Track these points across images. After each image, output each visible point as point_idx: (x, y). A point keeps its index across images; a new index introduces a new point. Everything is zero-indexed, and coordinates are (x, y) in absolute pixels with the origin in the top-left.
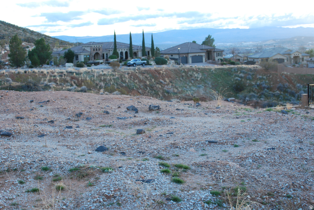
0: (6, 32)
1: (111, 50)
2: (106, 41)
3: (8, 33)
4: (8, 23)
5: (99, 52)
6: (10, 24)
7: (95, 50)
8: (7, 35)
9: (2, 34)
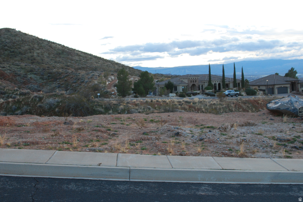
0: (98, 64)
1: (206, 82)
3: (100, 65)
4: (94, 56)
5: (195, 84)
6: (96, 56)
7: (192, 81)
8: (99, 67)
9: (95, 66)
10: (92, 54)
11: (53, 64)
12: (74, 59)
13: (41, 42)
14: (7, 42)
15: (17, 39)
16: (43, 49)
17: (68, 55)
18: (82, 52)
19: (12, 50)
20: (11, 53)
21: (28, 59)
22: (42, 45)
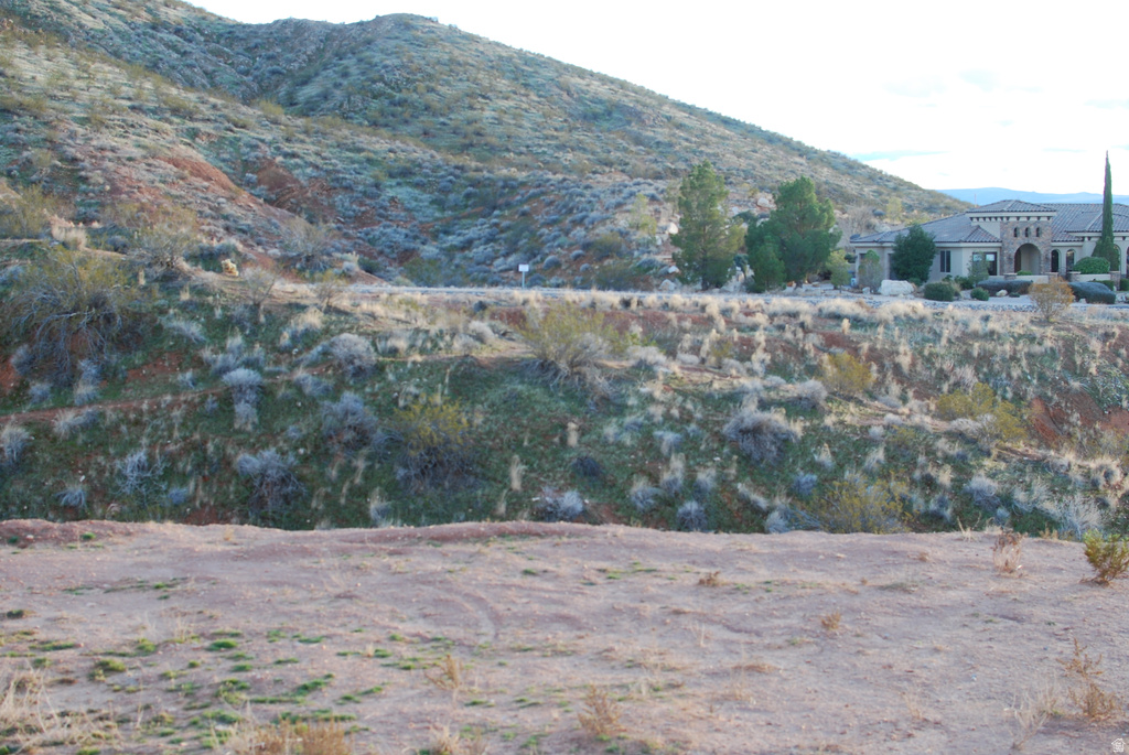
0: (742, 160)
1: (1089, 238)
3: (748, 165)
5: (1035, 244)
7: (1021, 232)
8: (744, 171)
11: (550, 152)
12: (647, 137)
13: (530, 69)
14: (385, 67)
15: (433, 55)
16: (527, 96)
17: (629, 123)
18: (691, 110)
19: (398, 96)
20: (392, 108)
21: (454, 133)
22: (531, 81)
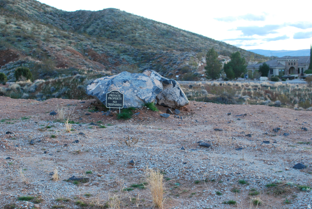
0: (203, 45)
1: (307, 65)
2: (302, 55)
3: (205, 46)
4: (205, 37)
5: (294, 67)
6: (207, 37)
7: (290, 64)
8: (204, 48)
9: (199, 47)
10: (202, 35)
11: (155, 44)
12: (178, 40)
13: (145, 22)
14: (109, 23)
15: (120, 19)
16: (146, 29)
17: (173, 36)
18: (188, 32)
19: (113, 30)
20: (112, 34)
21: (129, 40)
22: (146, 25)
